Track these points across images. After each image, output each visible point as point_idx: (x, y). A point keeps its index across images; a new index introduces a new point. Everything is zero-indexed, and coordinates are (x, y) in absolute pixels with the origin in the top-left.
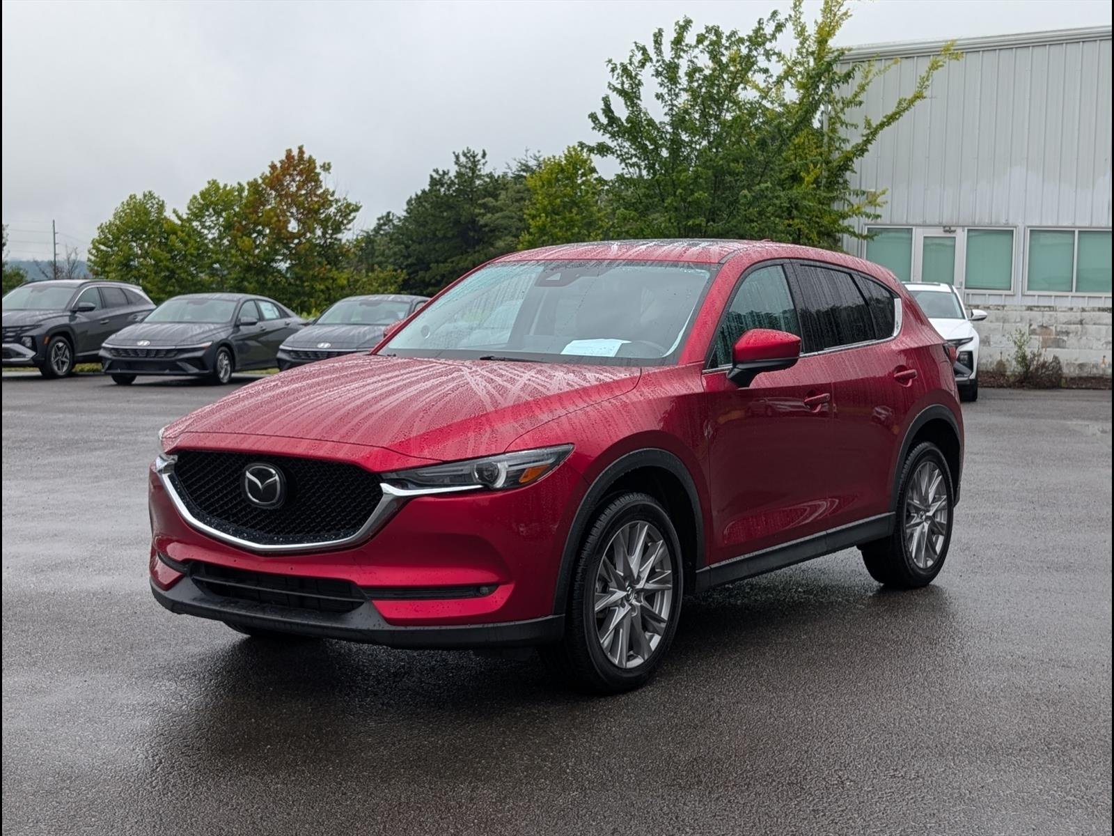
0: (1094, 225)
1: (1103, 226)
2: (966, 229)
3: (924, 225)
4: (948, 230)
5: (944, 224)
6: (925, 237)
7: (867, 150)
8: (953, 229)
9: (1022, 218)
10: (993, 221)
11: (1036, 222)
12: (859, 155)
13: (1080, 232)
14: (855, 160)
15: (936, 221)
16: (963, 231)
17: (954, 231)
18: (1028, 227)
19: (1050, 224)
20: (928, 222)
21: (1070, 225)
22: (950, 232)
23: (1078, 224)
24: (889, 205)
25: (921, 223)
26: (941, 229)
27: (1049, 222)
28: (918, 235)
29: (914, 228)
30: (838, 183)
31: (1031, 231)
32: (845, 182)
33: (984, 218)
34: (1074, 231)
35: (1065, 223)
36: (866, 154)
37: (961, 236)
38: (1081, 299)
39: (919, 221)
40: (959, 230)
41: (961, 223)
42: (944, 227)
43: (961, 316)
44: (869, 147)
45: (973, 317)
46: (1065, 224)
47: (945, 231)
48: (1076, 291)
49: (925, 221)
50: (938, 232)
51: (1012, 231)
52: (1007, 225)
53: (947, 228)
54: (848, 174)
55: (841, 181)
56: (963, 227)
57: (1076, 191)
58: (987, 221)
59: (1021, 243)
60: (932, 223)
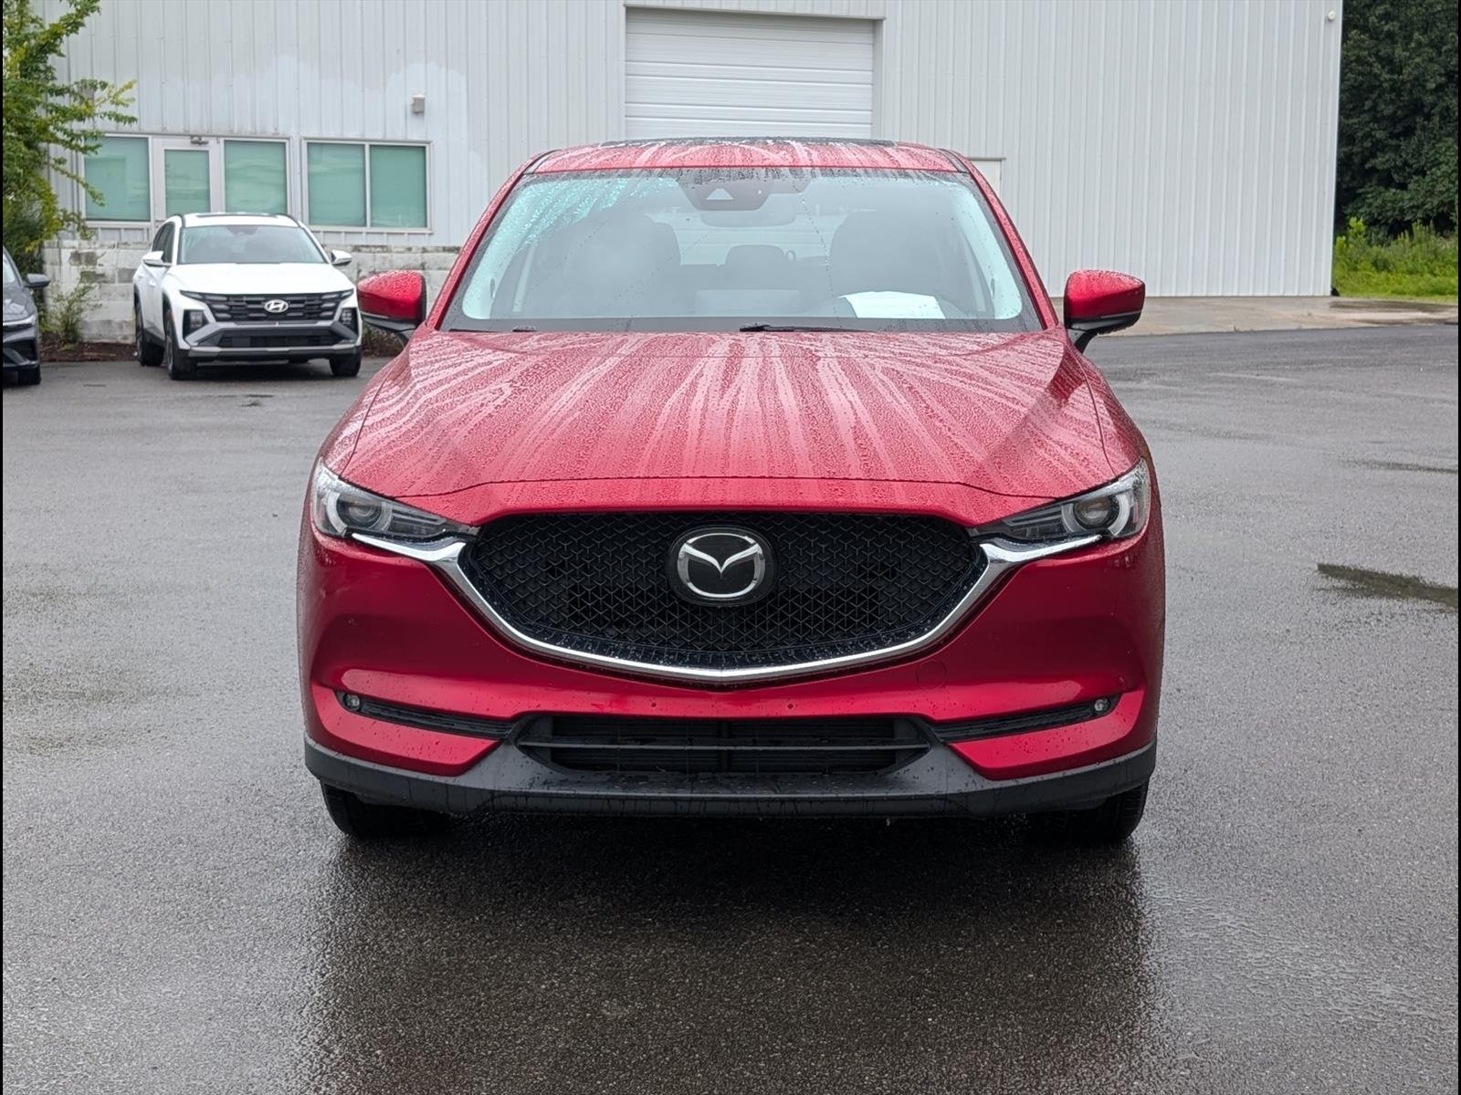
0: (389, 137)
1: (400, 138)
2: (222, 140)
3: (164, 134)
4: (198, 140)
5: (192, 132)
6: (166, 150)
7: (83, 25)
8: (203, 139)
9: (297, 127)
10: (258, 129)
11: (314, 133)
12: (71, 31)
13: (371, 146)
14: (64, 37)
15: (180, 129)
16: (218, 142)
17: (206, 143)
18: (306, 139)
19: (332, 136)
20: (169, 129)
21: (358, 137)
22: (200, 143)
23: (368, 136)
24: (136, 103)
25: (160, 131)
26: (188, 140)
27: (331, 132)
28: (157, 147)
29: (150, 137)
30: (37, 70)
31: (309, 144)
32: (49, 69)
33: (244, 127)
34: (363, 146)
35: (352, 133)
36: (81, 29)
37: (216, 150)
38: (377, 236)
39: (156, 128)
40: (212, 141)
41: (214, 133)
42: (192, 137)
43: (321, 260)
44: (86, 20)
45: (336, 261)
46: (351, 135)
47: (193, 143)
48: (372, 225)
49: (164, 129)
50: (184, 144)
51: (284, 144)
52: (276, 135)
53: (196, 139)
54: (52, 59)
55: (42, 67)
56: (218, 137)
57: (363, 91)
58: (249, 129)
59: (297, 158)
60: (176, 131)
